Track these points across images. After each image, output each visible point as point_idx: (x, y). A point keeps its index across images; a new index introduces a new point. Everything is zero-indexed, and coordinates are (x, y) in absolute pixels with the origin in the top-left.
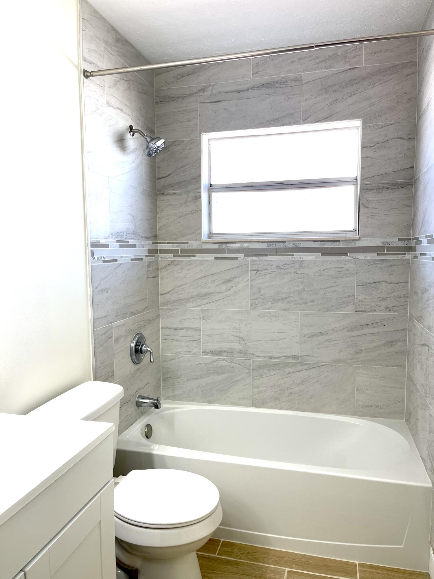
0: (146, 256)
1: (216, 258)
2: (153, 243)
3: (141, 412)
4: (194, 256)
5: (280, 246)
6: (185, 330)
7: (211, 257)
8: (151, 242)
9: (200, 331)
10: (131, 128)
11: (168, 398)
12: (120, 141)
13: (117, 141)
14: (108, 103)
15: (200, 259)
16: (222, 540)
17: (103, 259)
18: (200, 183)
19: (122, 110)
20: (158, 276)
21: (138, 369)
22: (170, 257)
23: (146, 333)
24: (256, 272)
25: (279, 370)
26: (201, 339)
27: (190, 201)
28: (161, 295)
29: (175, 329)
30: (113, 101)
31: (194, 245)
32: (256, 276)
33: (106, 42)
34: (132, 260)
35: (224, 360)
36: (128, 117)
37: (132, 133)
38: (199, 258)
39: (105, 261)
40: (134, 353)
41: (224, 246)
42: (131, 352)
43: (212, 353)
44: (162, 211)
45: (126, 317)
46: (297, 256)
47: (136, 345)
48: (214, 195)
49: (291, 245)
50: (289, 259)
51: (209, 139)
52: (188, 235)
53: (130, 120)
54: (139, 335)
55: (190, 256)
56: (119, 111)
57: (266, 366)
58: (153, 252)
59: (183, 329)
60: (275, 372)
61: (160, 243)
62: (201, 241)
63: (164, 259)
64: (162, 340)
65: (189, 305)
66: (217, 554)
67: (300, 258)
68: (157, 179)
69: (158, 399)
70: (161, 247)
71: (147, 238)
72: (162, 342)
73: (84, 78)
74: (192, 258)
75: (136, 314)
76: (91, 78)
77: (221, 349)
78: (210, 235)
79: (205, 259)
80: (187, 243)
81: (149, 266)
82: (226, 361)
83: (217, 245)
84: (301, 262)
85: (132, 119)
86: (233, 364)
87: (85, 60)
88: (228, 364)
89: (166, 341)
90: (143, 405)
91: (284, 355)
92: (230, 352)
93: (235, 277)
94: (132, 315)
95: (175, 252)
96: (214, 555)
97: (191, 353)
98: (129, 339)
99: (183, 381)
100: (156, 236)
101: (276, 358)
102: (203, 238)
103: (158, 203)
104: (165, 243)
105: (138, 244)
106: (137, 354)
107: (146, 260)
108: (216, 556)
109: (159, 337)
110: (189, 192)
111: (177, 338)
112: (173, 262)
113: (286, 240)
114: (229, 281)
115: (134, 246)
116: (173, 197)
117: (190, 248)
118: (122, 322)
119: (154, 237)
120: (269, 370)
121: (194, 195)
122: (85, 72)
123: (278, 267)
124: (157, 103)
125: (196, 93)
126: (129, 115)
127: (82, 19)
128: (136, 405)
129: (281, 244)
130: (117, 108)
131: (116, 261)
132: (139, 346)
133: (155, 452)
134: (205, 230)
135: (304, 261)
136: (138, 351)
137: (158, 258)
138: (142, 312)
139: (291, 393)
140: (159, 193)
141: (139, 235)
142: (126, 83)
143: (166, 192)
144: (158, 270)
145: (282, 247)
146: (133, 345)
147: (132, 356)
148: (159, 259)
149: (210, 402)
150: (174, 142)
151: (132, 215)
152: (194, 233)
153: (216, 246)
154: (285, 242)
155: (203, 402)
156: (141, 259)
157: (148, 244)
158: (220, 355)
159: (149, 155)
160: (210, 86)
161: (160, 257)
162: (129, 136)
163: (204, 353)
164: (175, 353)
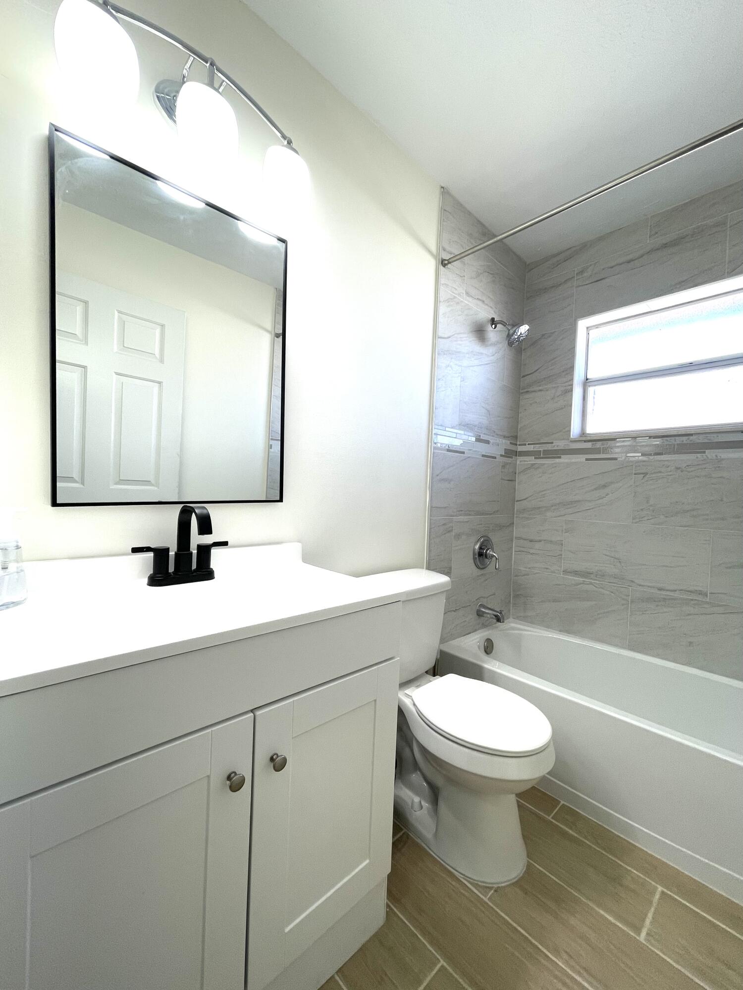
0: (501, 456)
1: (587, 460)
2: (511, 443)
3: (483, 624)
4: (560, 457)
5: (683, 441)
6: (543, 542)
7: (582, 458)
8: (509, 442)
9: (560, 546)
10: (493, 321)
11: (518, 618)
12: (479, 332)
13: (475, 331)
14: (467, 293)
15: (566, 461)
16: (562, 802)
17: (447, 447)
18: (572, 375)
19: (483, 301)
20: (515, 481)
21: (482, 574)
22: (531, 460)
23: (495, 538)
24: (643, 475)
25: (671, 607)
26: (562, 555)
27: (558, 397)
28: (518, 501)
29: (531, 541)
30: (473, 292)
31: (560, 444)
32: (643, 481)
33: (470, 235)
34: (483, 456)
35: (591, 584)
36: (490, 308)
37: (493, 326)
38: (565, 459)
39: (449, 450)
40: (477, 556)
41: (599, 445)
42: (474, 554)
43: (576, 573)
44: (525, 410)
45: (470, 515)
46: (710, 454)
47: (480, 548)
48: (591, 390)
49: (701, 439)
50: (697, 458)
51: (587, 328)
52: (553, 434)
53: (493, 312)
54: (485, 538)
55: (555, 458)
56: (480, 303)
57: (650, 599)
58: (510, 454)
59: (540, 541)
60: (665, 610)
61: (519, 445)
62: (569, 440)
63: (522, 462)
64: (515, 551)
65: (549, 514)
66: (551, 816)
67: (716, 456)
68: (522, 377)
69: (501, 612)
70: (520, 449)
71: (505, 437)
72: (515, 554)
73: (442, 266)
74: (557, 460)
75: (483, 514)
76: (449, 265)
77: (588, 570)
78: (583, 433)
79: (573, 460)
80: (552, 443)
81: (503, 467)
82: (593, 585)
83: (590, 443)
84: (719, 461)
85: (495, 312)
86: (602, 590)
87: (444, 250)
88: (597, 589)
89: (519, 553)
90: (485, 615)
91: (681, 588)
92: (602, 575)
93: (612, 483)
94: (478, 515)
95: (537, 455)
96: (547, 817)
97: (548, 570)
98: (474, 539)
99: (536, 601)
100: (516, 437)
101: (667, 590)
102: (571, 437)
103: (522, 403)
104: (525, 445)
105: (491, 441)
106: (481, 558)
107: (499, 459)
108: (550, 818)
109: (511, 548)
110: (558, 386)
111: (532, 551)
112: (533, 465)
113: (692, 432)
114: (604, 486)
115: (487, 442)
116: (539, 393)
117: (556, 448)
118: (465, 518)
119: (514, 438)
120: (657, 606)
121: (563, 389)
122: (443, 261)
123: (678, 468)
124: (528, 299)
125: (573, 277)
126: (491, 307)
127: (443, 211)
128: (476, 614)
129: (685, 438)
130: (478, 299)
131: (463, 453)
132: (484, 549)
133: (486, 666)
134: (575, 429)
135: (723, 459)
136: (481, 555)
137: (516, 461)
138: (491, 514)
139: (691, 643)
140: (523, 391)
141: (494, 432)
142: (491, 276)
143: (531, 389)
144: (516, 473)
145: (685, 442)
146: (477, 547)
147: (474, 559)
148: (518, 462)
149: (568, 632)
150: (543, 335)
151: (487, 410)
152: (561, 431)
153: (589, 445)
154: (691, 435)
155: (560, 631)
156: (495, 458)
157: (505, 444)
158: (586, 578)
159: (510, 344)
160: (591, 265)
161: (520, 460)
162: (490, 328)
163: (565, 572)
164: (529, 568)
